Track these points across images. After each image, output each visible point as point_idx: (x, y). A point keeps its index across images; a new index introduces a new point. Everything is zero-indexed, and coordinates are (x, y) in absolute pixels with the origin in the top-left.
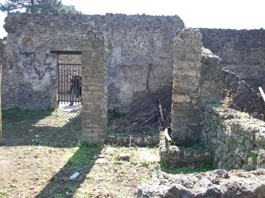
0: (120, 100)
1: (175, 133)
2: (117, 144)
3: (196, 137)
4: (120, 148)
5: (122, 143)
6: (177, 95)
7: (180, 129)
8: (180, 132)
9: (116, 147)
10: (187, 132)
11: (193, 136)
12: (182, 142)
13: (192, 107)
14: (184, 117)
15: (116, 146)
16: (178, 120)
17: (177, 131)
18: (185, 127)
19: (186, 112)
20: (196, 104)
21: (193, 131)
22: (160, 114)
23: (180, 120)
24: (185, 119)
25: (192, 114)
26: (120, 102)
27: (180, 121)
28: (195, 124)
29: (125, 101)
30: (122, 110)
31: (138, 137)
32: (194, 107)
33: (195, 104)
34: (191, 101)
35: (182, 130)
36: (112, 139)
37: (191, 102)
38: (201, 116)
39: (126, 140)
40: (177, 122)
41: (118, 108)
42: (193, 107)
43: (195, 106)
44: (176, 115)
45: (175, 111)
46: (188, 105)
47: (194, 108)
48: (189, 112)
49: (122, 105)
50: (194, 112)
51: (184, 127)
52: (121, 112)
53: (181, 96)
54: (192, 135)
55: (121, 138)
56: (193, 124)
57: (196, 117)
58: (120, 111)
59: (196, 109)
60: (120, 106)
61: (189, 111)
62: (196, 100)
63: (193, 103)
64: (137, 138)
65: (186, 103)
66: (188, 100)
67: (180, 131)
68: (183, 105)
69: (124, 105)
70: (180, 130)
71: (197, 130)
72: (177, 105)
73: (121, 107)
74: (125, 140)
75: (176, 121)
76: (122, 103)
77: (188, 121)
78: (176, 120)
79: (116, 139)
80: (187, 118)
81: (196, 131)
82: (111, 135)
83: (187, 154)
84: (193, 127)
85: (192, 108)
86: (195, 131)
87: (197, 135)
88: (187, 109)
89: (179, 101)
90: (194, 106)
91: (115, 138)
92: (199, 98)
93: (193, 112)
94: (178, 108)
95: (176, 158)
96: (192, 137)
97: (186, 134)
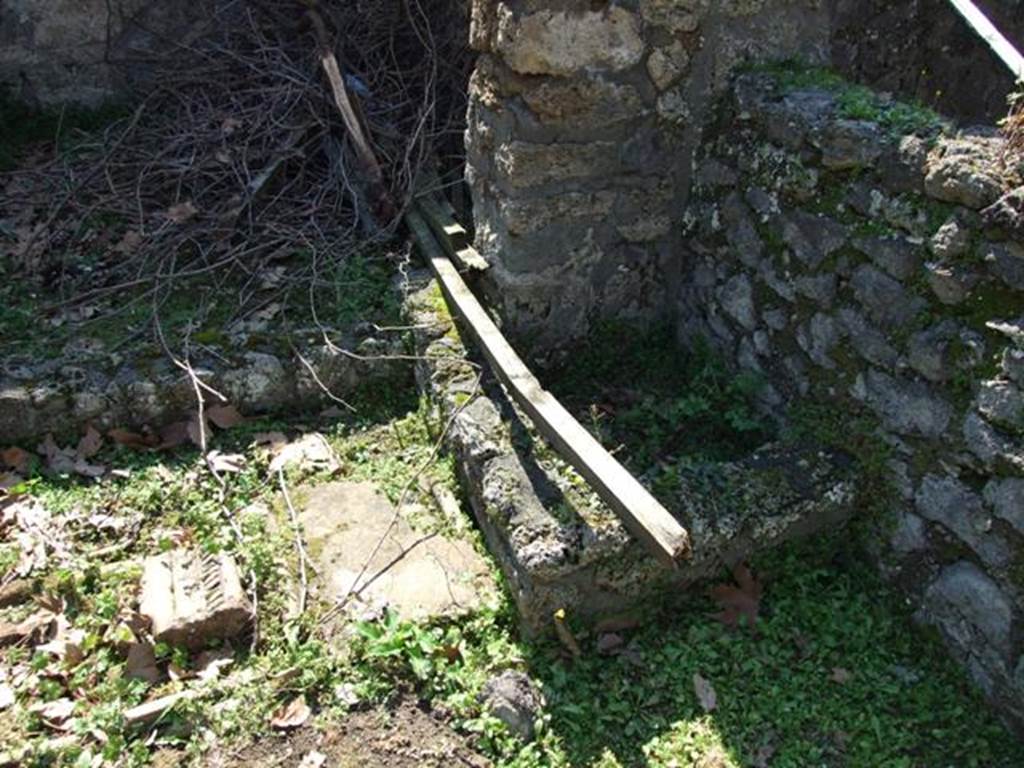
0: (24, 19)
1: (523, 300)
2: (92, 441)
3: (648, 305)
4: (121, 482)
5: (136, 429)
6: (546, 13)
7: (558, 269)
8: (559, 290)
9: (86, 481)
10: (598, 283)
11: (635, 303)
12: (564, 353)
13: (647, 105)
14: (586, 186)
15: (82, 467)
16: (549, 214)
17: (537, 290)
18: (589, 255)
19: (601, 151)
20: (676, 82)
21: (635, 274)
22: (334, 114)
23: (562, 207)
24: (594, 200)
25: (644, 158)
26: (29, 30)
27: (562, 215)
28: (651, 227)
29: (62, 20)
30: (54, 87)
31: (249, 355)
32: (661, 107)
33: (669, 78)
34: (646, 57)
35: (572, 276)
36: (33, 412)
37: (642, 65)
38: (694, 166)
39: (160, 400)
40: (539, 228)
41: (23, 75)
42: (650, 105)
43: (670, 95)
44: (536, 178)
45: (531, 150)
46: (617, 91)
47: (657, 115)
48: (626, 145)
49: (44, 48)
50: (656, 142)
51: (584, 252)
52: (49, 98)
53: (572, 22)
54: (629, 297)
55: (113, 388)
56: (640, 227)
57: (662, 178)
58: (45, 97)
59: (671, 117)
60: (35, 59)
61: (626, 137)
62: (677, 46)
63: (657, 73)
64: (242, 363)
65: (609, 76)
66: (626, 54)
67: (557, 283)
68: (583, 89)
69: (62, 50)
70: (557, 277)
71: (662, 261)
72: (540, 93)
73: (40, 65)
74: (152, 398)
75: (535, 222)
76: (41, 35)
77: (613, 208)
78: (531, 213)
79: (71, 404)
80: (608, 188)
81: (657, 268)
82: (22, 382)
83: (716, 531)
84: (641, 244)
85: (645, 112)
86: (651, 270)
87: (656, 298)
88: (610, 127)
89: (562, 60)
90: (660, 93)
91: (60, 403)
92: (698, 30)
93: (650, 147)
94: (552, 116)
95: (635, 575)
96: (631, 311)
97: (593, 297)
